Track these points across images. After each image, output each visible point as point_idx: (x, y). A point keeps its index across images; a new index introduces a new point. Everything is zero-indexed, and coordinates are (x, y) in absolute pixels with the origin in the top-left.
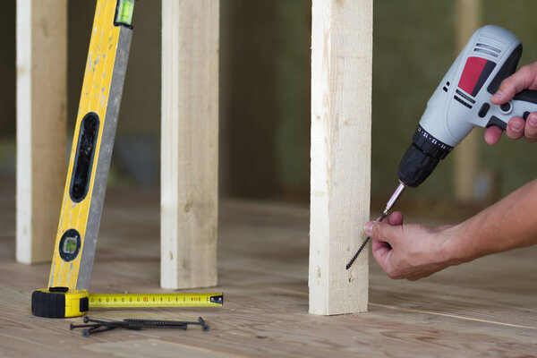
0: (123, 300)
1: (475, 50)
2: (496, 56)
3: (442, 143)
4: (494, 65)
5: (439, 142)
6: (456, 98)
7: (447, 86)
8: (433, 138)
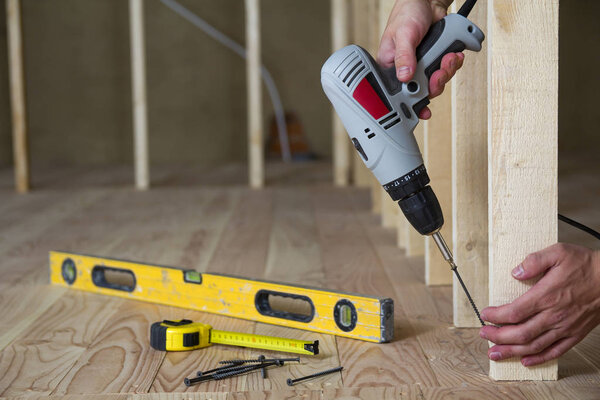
0: (237, 339)
1: (348, 85)
2: (364, 67)
3: (413, 172)
4: (370, 74)
5: (410, 174)
6: (386, 128)
7: (369, 133)
8: (403, 178)
